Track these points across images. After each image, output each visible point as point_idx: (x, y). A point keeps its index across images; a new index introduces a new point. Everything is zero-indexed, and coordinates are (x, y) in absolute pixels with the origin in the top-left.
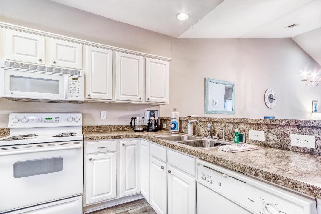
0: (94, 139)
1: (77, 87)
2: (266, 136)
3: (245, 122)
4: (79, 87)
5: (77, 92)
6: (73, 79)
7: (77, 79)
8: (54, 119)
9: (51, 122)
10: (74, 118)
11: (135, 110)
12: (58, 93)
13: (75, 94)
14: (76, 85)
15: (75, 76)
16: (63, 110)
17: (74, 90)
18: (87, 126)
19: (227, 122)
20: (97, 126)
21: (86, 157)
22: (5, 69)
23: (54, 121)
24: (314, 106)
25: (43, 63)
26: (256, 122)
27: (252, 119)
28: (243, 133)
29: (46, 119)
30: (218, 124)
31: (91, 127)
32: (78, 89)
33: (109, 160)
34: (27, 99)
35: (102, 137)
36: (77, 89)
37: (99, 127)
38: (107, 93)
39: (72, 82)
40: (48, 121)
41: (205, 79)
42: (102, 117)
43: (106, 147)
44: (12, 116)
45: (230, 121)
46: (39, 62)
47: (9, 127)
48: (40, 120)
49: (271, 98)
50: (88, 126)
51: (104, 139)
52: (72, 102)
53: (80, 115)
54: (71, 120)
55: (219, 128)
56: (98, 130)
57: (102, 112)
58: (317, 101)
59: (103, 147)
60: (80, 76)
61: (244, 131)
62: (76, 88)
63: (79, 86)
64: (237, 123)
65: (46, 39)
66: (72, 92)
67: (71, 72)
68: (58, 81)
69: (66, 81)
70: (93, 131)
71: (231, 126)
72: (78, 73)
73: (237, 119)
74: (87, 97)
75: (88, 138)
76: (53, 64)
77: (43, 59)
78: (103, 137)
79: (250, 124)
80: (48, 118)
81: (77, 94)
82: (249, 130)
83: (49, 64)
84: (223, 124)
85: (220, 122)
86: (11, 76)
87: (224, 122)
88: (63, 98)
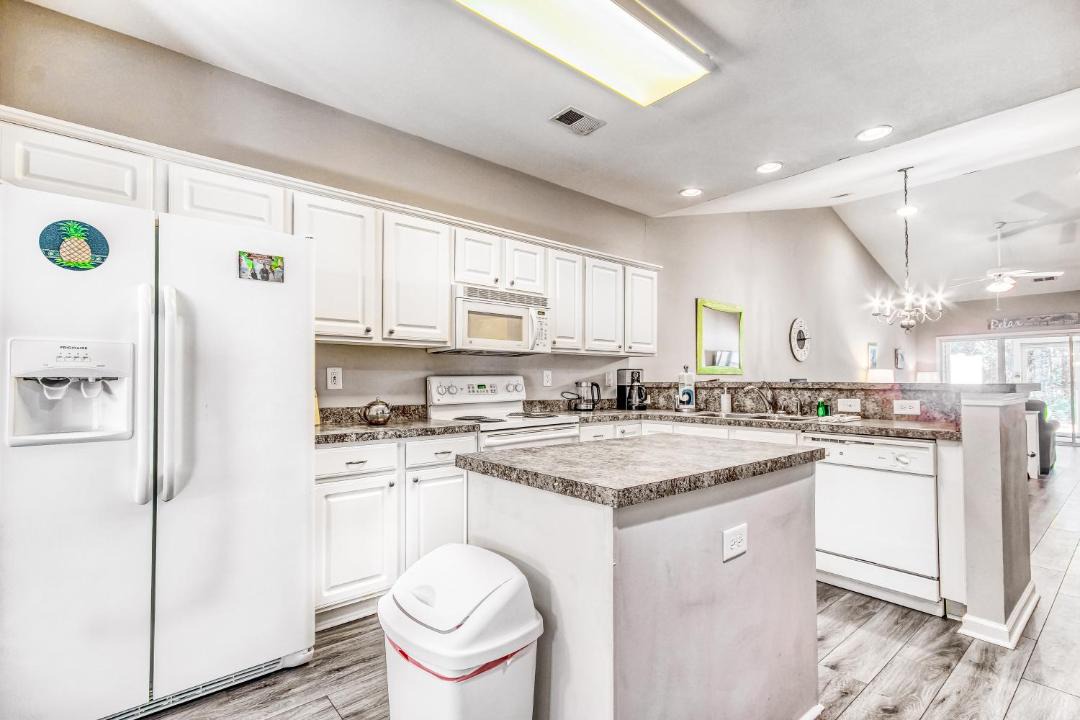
1: (544, 327)
2: (862, 405)
3: (832, 387)
4: (546, 328)
5: (544, 336)
6: (539, 313)
7: (544, 313)
8: (487, 388)
11: (592, 367)
12: (521, 340)
13: (542, 341)
14: (543, 323)
15: (542, 309)
16: (492, 370)
19: (799, 389)
20: (539, 402)
23: (484, 392)
24: (871, 356)
25: (499, 284)
26: (849, 387)
27: (843, 383)
28: (829, 403)
29: (479, 386)
30: (782, 392)
32: (546, 331)
36: (544, 333)
38: (575, 337)
40: (478, 391)
41: (697, 300)
44: (434, 381)
45: (806, 386)
46: (493, 284)
48: (471, 389)
49: (801, 339)
53: (520, 380)
54: (511, 388)
55: (783, 398)
57: (545, 373)
58: (874, 344)
60: (548, 307)
61: (830, 400)
62: (542, 329)
63: (546, 326)
64: (818, 389)
66: (538, 338)
67: (537, 301)
68: (520, 318)
71: (807, 394)
72: (544, 302)
73: (818, 384)
74: (552, 345)
76: (510, 287)
79: (840, 390)
81: (544, 341)
82: (837, 398)
84: (793, 392)
85: (785, 389)
86: (469, 312)
87: (794, 389)
88: (528, 349)
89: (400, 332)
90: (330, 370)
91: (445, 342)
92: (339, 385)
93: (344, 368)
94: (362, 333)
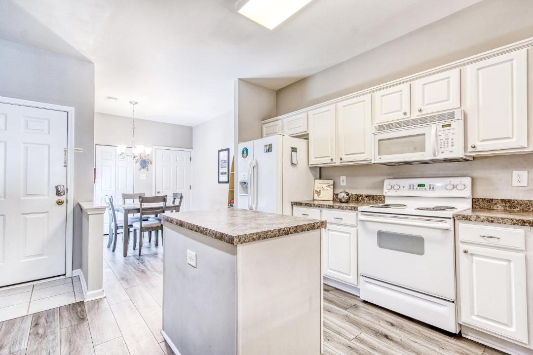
0: (472, 219)
1: (450, 137)
4: (453, 137)
5: (450, 144)
6: (443, 126)
7: (450, 125)
8: (427, 187)
9: (424, 189)
10: (455, 184)
12: (425, 151)
13: (447, 149)
14: (449, 134)
15: (446, 122)
17: (446, 143)
18: (482, 199)
20: (502, 200)
21: (459, 246)
22: (375, 134)
23: (428, 189)
25: (408, 115)
29: (419, 186)
31: (490, 201)
32: (452, 139)
33: (505, 263)
34: (395, 163)
35: (488, 219)
36: (450, 141)
37: (509, 201)
38: (513, 137)
39: (442, 132)
40: (420, 189)
42: (515, 183)
43: (498, 238)
44: (387, 182)
46: (404, 117)
47: (384, 194)
48: (411, 187)
50: (485, 199)
51: (492, 221)
52: (451, 160)
53: (467, 181)
54: (450, 187)
56: (507, 208)
57: (515, 173)
59: (491, 237)
60: (455, 118)
62: (448, 139)
63: (453, 135)
65: (411, 86)
66: (443, 147)
67: (441, 117)
68: (424, 134)
69: (433, 131)
70: (494, 208)
72: (452, 115)
74: (470, 149)
75: (460, 216)
76: (419, 113)
77: (408, 112)
78: (490, 219)
80: (420, 185)
81: (450, 148)
83: (415, 115)
86: (379, 140)
88: (431, 157)
89: (345, 158)
90: (341, 177)
91: (371, 160)
92: (345, 184)
93: (347, 176)
94: (330, 161)
